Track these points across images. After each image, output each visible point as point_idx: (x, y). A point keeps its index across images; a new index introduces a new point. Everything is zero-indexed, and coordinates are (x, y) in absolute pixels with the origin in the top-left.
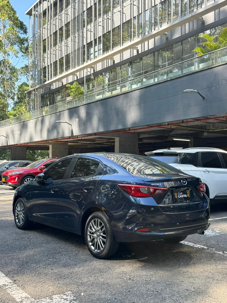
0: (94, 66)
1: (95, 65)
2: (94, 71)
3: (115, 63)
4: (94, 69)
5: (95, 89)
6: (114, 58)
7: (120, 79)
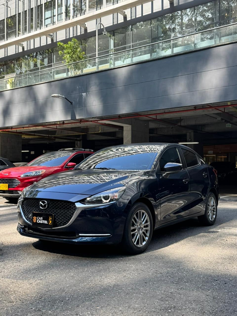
0: (52, 34)
1: (55, 33)
2: (52, 40)
3: (88, 31)
4: (53, 38)
5: (54, 64)
6: (86, 25)
7: (131, 44)
